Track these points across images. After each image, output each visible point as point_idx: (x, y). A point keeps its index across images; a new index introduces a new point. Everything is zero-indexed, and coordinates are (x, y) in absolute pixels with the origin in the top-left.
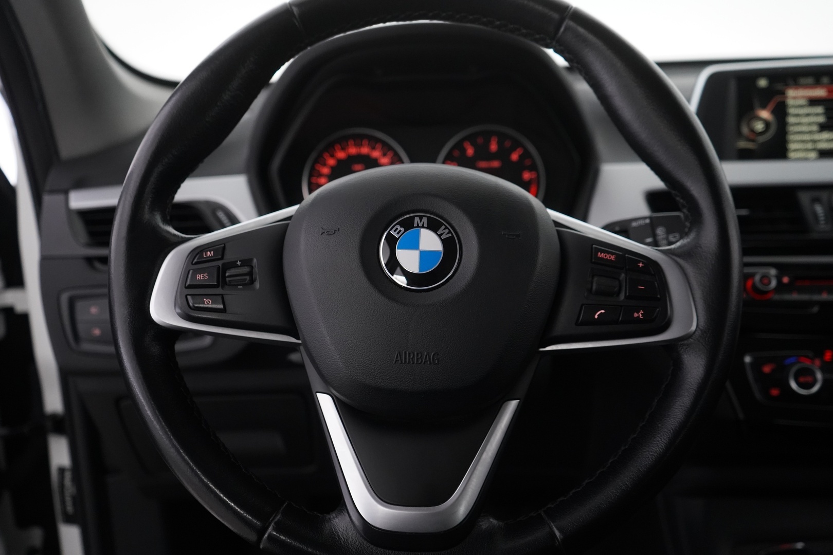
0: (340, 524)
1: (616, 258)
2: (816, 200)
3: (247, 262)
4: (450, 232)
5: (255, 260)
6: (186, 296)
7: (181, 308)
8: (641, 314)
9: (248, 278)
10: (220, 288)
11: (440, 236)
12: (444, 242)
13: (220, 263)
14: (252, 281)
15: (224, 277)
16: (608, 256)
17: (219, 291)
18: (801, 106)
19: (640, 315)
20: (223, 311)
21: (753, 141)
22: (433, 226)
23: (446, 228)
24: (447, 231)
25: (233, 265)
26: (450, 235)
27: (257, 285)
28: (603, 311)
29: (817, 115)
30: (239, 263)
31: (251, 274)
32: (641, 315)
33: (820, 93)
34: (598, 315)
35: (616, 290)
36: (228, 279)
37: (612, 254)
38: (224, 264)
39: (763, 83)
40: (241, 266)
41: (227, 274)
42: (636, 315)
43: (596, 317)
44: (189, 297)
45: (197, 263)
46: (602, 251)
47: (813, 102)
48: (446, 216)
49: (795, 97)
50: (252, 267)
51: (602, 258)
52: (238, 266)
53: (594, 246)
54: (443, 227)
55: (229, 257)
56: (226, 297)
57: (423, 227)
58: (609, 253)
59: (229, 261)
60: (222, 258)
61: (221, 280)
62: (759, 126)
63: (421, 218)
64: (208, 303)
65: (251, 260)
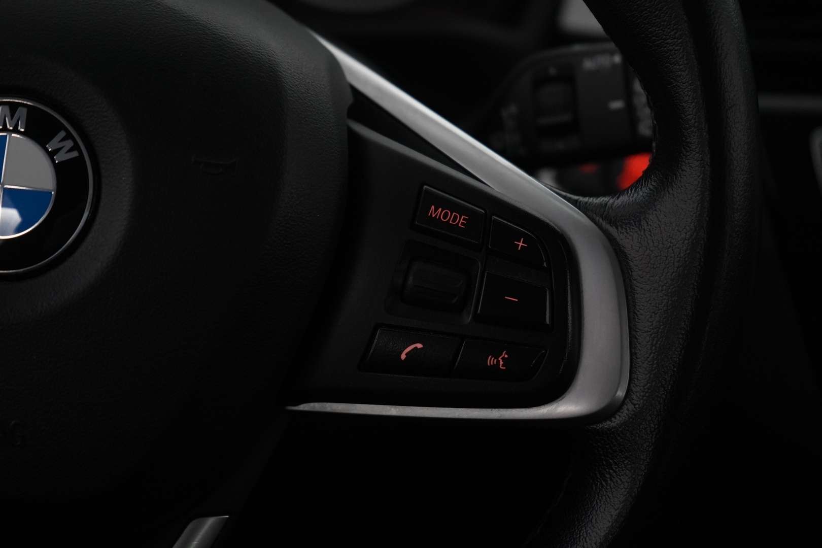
4: (76, 147)
8: (503, 359)
11: (51, 155)
12: (60, 170)
16: (451, 216)
19: (499, 361)
22: (40, 131)
23: (69, 136)
24: (69, 144)
26: (75, 154)
28: (419, 346)
32: (501, 363)
34: (406, 354)
35: (454, 301)
37: (462, 210)
42: (491, 361)
43: (403, 356)
46: (441, 203)
51: (437, 221)
53: (425, 187)
54: (62, 134)
57: (16, 129)
58: (454, 207)
63: (15, 107)
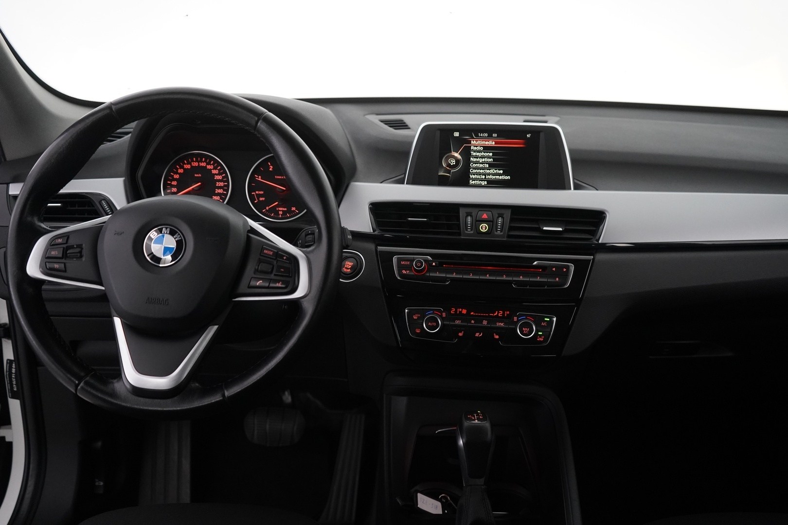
0: (118, 386)
1: (273, 254)
2: (468, 214)
3: (80, 246)
4: (181, 237)
5: (84, 245)
6: (46, 263)
7: (42, 269)
9: (79, 254)
10: (64, 259)
11: (175, 239)
12: (177, 242)
13: (65, 246)
14: (81, 256)
15: (66, 254)
16: (269, 252)
17: (63, 261)
18: (479, 151)
20: (65, 271)
21: (449, 172)
22: (172, 233)
23: (179, 234)
24: (179, 236)
25: (72, 247)
26: (180, 238)
27: (84, 259)
29: (489, 157)
30: (75, 246)
31: (81, 252)
33: (491, 143)
35: (270, 270)
36: (68, 255)
38: (67, 247)
39: (457, 134)
40: (76, 248)
41: (68, 252)
43: (258, 284)
44: (47, 263)
45: (53, 245)
46: (267, 249)
47: (486, 149)
48: (179, 228)
49: (476, 144)
50: (82, 249)
51: (266, 253)
52: (74, 248)
53: (264, 246)
54: (178, 234)
55: (72, 242)
56: (67, 264)
57: (167, 233)
59: (70, 245)
60: (67, 243)
61: (65, 255)
62: (453, 162)
63: (166, 228)
64: (56, 266)
65: (82, 245)
